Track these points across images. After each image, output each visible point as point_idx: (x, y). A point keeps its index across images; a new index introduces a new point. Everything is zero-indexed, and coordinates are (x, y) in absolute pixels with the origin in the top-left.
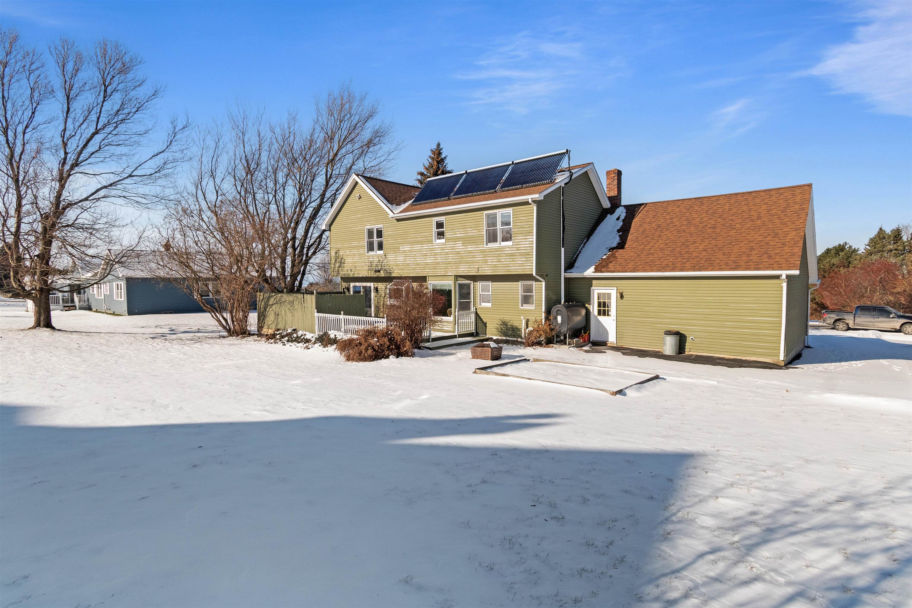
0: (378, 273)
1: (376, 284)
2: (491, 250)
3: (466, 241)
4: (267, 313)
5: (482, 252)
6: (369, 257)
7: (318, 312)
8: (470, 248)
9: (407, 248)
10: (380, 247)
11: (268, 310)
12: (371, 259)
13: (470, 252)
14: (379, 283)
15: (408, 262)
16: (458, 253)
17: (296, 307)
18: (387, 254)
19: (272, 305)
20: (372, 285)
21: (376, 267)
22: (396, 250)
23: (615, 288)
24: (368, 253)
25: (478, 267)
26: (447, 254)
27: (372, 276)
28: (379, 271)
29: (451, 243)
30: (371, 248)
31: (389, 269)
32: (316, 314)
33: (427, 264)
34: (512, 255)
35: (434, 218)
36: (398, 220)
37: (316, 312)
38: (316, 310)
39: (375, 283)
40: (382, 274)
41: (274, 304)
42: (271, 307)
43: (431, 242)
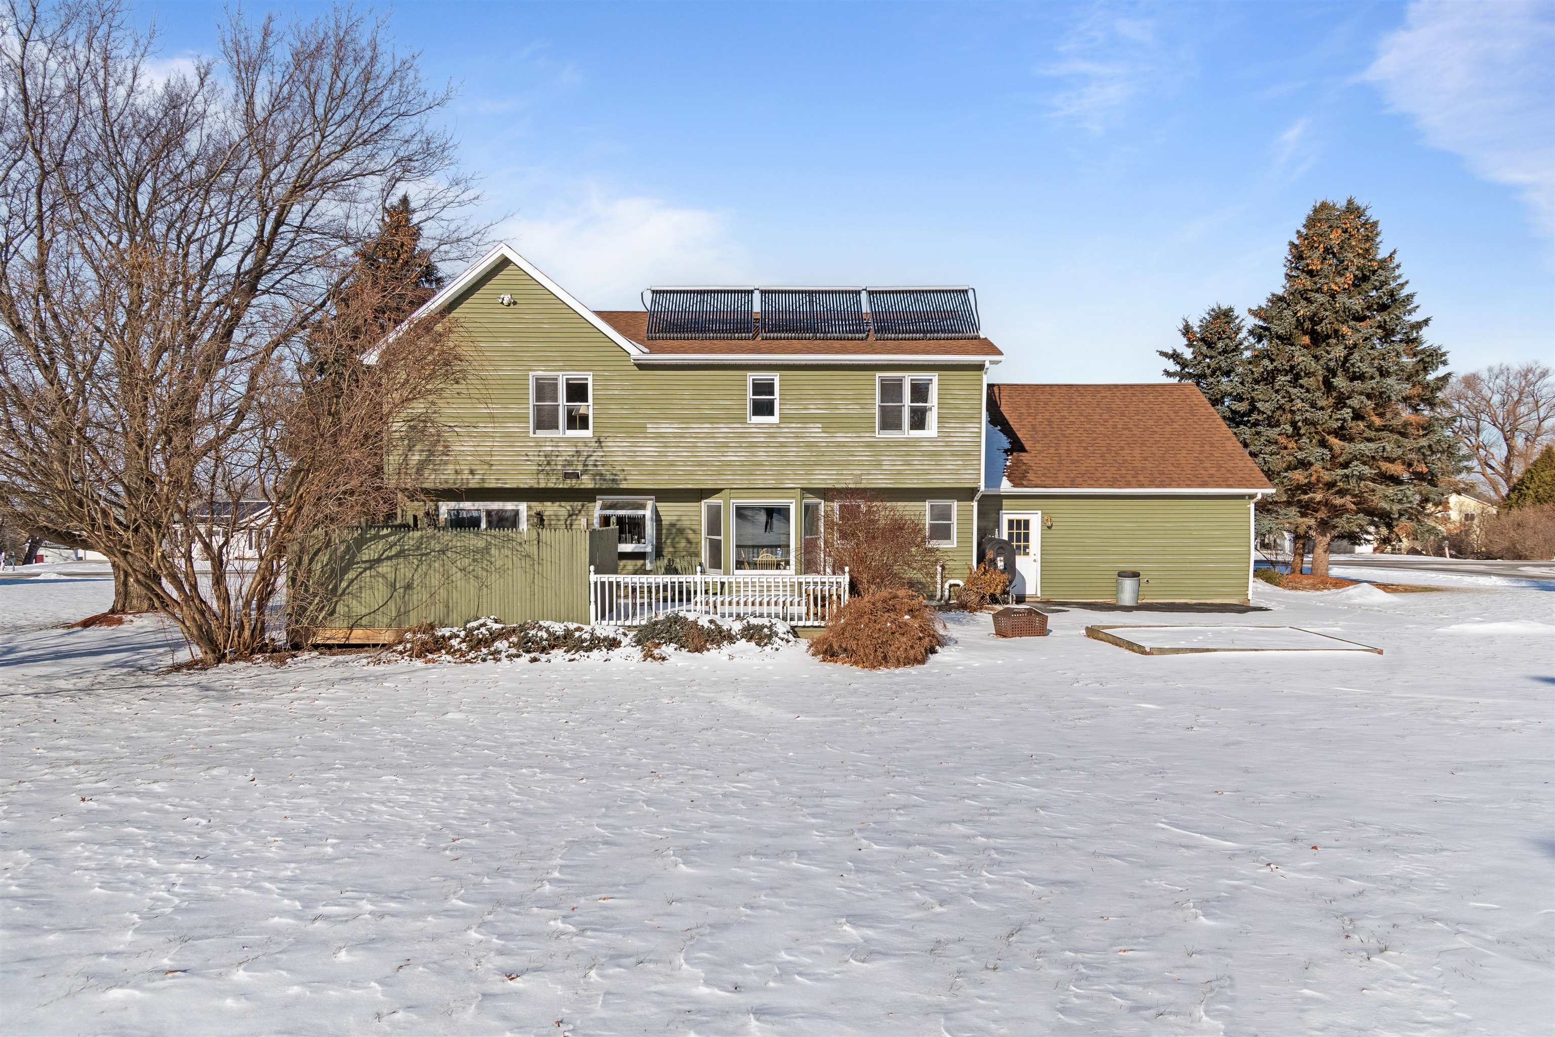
0: (574, 481)
1: (537, 506)
2: (889, 444)
3: (830, 423)
4: (344, 584)
5: (869, 445)
6: (538, 443)
7: (596, 572)
8: (841, 437)
9: (667, 428)
10: (577, 421)
11: (351, 575)
12: (550, 449)
13: (840, 445)
14: (549, 504)
15: (670, 459)
16: (810, 445)
17: (499, 563)
18: (606, 437)
19: (379, 561)
20: (523, 507)
21: (564, 466)
22: (636, 431)
23: (1040, 512)
24: (534, 433)
25: (860, 472)
26: (782, 445)
27: (551, 485)
28: (577, 476)
29: (794, 425)
30: (545, 420)
31: (607, 470)
32: (593, 578)
33: (729, 464)
34: (935, 454)
35: (749, 374)
36: (641, 367)
37: (592, 573)
38: (592, 568)
39: (533, 504)
40: (587, 482)
41: (389, 558)
42: (370, 568)
43: (742, 420)
